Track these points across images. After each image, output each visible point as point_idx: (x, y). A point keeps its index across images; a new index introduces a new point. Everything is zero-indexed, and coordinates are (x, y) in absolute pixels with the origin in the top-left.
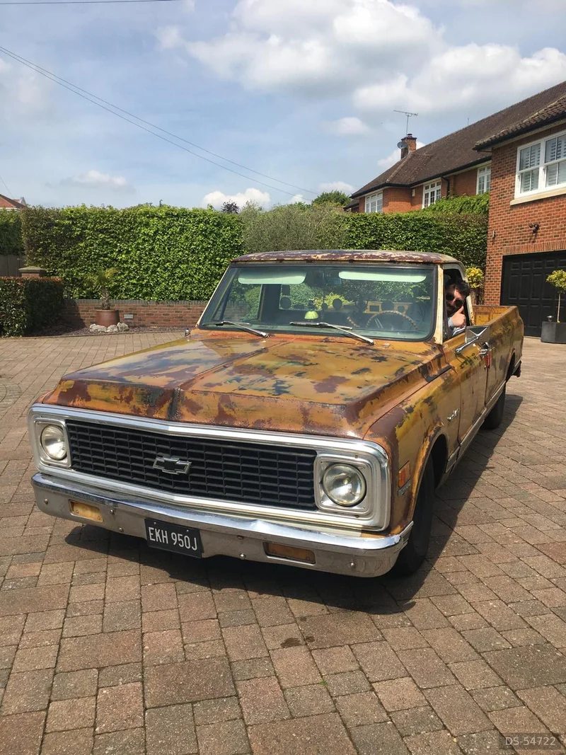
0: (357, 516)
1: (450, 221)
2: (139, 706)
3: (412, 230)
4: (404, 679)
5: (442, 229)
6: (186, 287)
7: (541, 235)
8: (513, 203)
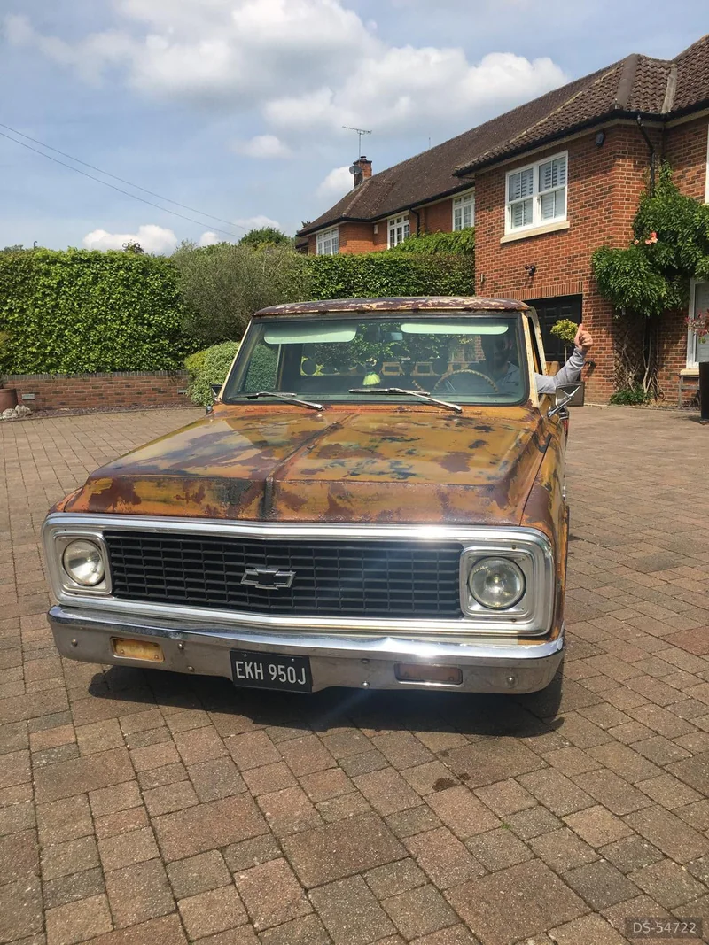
0: (514, 620)
1: (430, 264)
2: (296, 887)
3: (387, 275)
4: (594, 808)
5: (422, 272)
6: (105, 355)
7: (539, 278)
8: (503, 240)
